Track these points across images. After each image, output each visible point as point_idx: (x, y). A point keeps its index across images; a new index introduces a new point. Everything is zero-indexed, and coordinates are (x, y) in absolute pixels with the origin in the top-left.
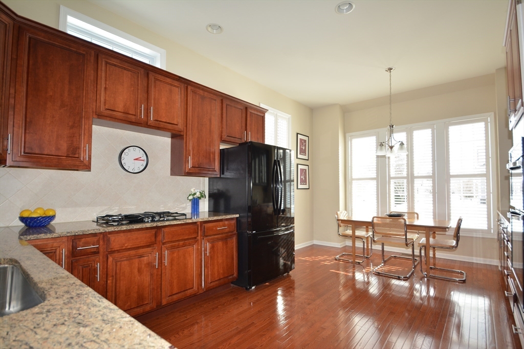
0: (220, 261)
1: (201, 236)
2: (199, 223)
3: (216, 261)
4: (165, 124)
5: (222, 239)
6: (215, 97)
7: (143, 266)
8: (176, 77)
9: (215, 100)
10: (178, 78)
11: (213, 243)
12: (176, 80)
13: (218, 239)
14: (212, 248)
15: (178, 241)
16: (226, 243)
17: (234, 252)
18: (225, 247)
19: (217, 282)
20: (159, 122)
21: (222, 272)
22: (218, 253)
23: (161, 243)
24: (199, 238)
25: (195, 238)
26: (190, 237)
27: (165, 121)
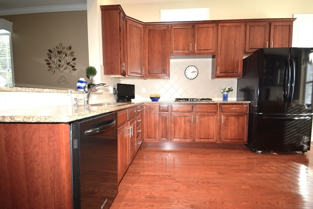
0: (233, 128)
1: (219, 112)
2: (218, 104)
3: (229, 128)
4: (204, 51)
5: (234, 116)
6: (239, 24)
7: (186, 121)
8: (211, 22)
9: (240, 26)
10: (212, 22)
11: (227, 117)
12: (211, 23)
13: (232, 115)
14: (227, 120)
15: (205, 112)
16: (238, 119)
17: (245, 126)
18: (237, 121)
19: (230, 140)
20: (200, 51)
21: (234, 135)
22: (231, 123)
23: (195, 112)
24: (218, 112)
25: (216, 112)
26: (212, 111)
27: (203, 49)
